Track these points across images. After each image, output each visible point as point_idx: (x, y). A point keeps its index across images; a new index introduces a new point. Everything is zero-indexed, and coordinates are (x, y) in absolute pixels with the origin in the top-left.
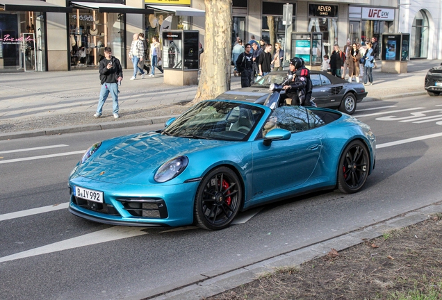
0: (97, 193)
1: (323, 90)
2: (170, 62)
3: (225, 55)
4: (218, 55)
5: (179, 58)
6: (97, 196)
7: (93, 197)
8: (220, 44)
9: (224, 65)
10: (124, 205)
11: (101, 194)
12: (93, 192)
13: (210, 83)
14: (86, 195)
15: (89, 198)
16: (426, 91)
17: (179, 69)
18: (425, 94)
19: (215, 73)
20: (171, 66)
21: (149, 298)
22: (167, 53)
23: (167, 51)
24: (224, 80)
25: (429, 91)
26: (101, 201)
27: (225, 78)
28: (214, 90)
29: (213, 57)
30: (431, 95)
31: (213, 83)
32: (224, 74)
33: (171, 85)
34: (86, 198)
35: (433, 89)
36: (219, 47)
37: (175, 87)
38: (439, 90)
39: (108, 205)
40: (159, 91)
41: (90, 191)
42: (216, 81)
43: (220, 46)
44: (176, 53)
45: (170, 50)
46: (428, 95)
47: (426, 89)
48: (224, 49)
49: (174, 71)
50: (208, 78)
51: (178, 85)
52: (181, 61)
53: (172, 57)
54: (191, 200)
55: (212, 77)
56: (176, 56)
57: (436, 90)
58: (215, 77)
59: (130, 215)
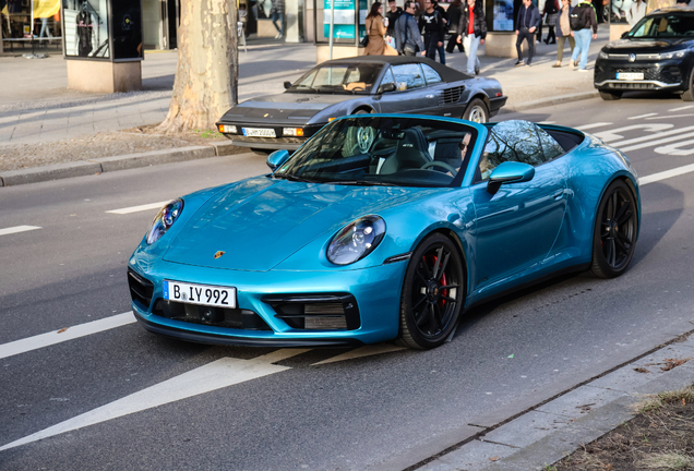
0: (220, 290)
1: (430, 94)
2: (81, 43)
3: (226, 27)
4: (213, 29)
5: (101, 36)
6: (222, 296)
7: (213, 299)
8: (215, 7)
9: (225, 49)
10: (275, 309)
11: (231, 292)
12: (213, 289)
13: (197, 86)
14: (195, 296)
15: (203, 301)
16: (597, 91)
17: (103, 59)
18: (592, 96)
19: (209, 65)
20: (84, 50)
21: (414, 467)
22: (75, 25)
23: (74, 20)
24: (226, 80)
25: (604, 90)
26: (231, 303)
27: (228, 75)
28: (207, 100)
29: (203, 33)
30: (605, 99)
31: (205, 86)
32: (226, 68)
33: (89, 93)
34: (196, 301)
35: (611, 86)
36: (214, 12)
37: (100, 97)
38: (624, 87)
39: (244, 312)
40: (71, 105)
41: (204, 288)
42: (210, 83)
43: (217, 11)
44: (94, 25)
45: (79, 19)
46: (600, 99)
47: (596, 87)
48: (225, 15)
49: (90, 62)
50: (193, 77)
51: (103, 92)
52: (107, 41)
53: (84, 34)
54: (396, 292)
55: (203, 74)
56: (95, 30)
57: (618, 87)
58: (209, 73)
59: (287, 328)
